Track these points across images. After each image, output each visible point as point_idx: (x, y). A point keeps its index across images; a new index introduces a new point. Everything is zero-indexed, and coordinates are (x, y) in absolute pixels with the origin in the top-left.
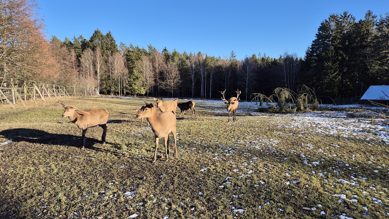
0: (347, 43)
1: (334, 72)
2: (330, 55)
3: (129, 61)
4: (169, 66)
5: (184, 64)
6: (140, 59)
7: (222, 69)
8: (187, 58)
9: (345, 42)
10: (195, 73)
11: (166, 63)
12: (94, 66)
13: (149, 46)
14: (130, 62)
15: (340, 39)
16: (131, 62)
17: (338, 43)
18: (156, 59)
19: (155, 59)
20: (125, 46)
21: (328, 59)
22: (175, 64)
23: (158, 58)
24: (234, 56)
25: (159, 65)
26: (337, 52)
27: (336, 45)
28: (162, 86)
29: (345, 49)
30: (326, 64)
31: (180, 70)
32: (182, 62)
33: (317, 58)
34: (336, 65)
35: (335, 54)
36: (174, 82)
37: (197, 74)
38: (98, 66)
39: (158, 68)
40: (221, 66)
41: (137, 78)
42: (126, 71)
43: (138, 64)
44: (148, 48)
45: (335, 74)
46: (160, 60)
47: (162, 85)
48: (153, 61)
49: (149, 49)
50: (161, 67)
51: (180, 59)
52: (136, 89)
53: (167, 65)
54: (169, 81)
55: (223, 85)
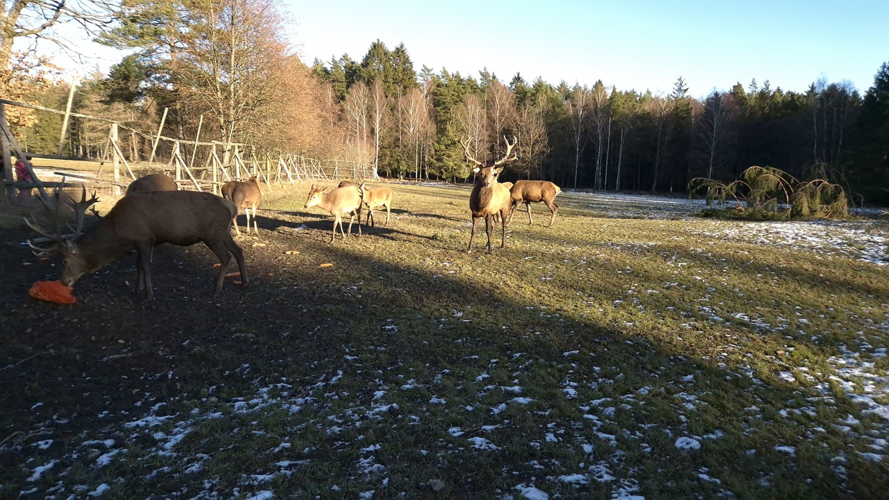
3: (438, 106)
4: (525, 115)
5: (558, 110)
6: (461, 101)
7: (651, 120)
8: (568, 96)
10: (585, 132)
11: (518, 109)
12: (370, 118)
13: (483, 71)
14: (441, 109)
16: (444, 109)
18: (497, 100)
19: (493, 102)
20: (431, 73)
22: (537, 110)
23: (501, 99)
24: (684, 88)
25: (502, 114)
31: (548, 125)
32: (553, 107)
36: (532, 153)
37: (588, 133)
38: (378, 118)
39: (500, 121)
40: (649, 113)
41: (454, 143)
42: (432, 128)
43: (456, 112)
44: (480, 77)
46: (503, 103)
48: (488, 105)
50: (507, 118)
51: (550, 100)
52: (450, 167)
53: (520, 114)
54: (522, 149)
55: (650, 159)
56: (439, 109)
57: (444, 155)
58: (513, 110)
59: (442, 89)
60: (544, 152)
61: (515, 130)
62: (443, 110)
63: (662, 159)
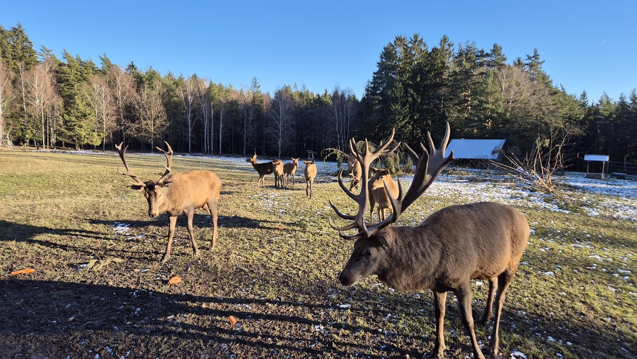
0: (418, 79)
1: (404, 119)
2: (398, 95)
3: (61, 82)
4: (145, 96)
5: (171, 93)
6: (84, 79)
7: (238, 105)
9: (417, 78)
10: (193, 112)
11: (138, 91)
13: (103, 57)
14: (65, 85)
15: (410, 72)
16: (67, 85)
17: (408, 78)
18: (118, 82)
19: (114, 82)
21: (395, 100)
22: (155, 92)
23: (122, 81)
24: (258, 85)
25: (123, 94)
26: (406, 92)
27: (406, 81)
28: (130, 130)
29: (416, 87)
30: (394, 107)
31: (165, 105)
32: (168, 91)
33: (381, 98)
34: (406, 109)
35: (404, 94)
36: (154, 125)
37: (196, 112)
39: (122, 99)
40: (236, 101)
44: (101, 61)
45: (405, 121)
46: (125, 84)
47: (132, 129)
48: (111, 84)
49: (102, 63)
50: (128, 97)
52: (83, 136)
53: (141, 95)
54: (144, 122)
55: (240, 133)
56: (62, 85)
57: (75, 125)
58: (133, 91)
59: (65, 68)
60: (164, 125)
61: (137, 107)
62: (67, 87)
63: (248, 132)
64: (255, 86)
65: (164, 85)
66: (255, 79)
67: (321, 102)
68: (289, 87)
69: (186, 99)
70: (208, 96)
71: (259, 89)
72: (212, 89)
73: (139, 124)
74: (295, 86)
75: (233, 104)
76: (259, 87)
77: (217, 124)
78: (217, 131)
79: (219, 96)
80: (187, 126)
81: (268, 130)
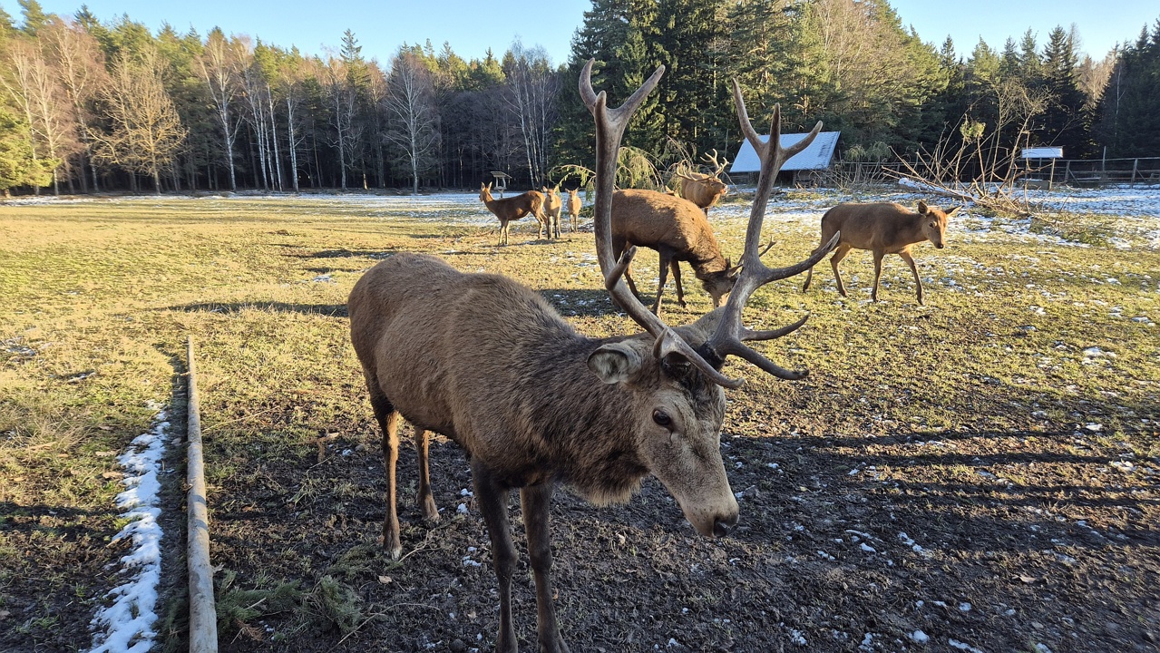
0: (672, 24)
1: (649, 103)
2: (636, 56)
4: (126, 77)
5: (181, 70)
9: (668, 21)
10: (232, 106)
11: (110, 67)
15: (655, 10)
17: (652, 23)
18: (65, 49)
21: (631, 67)
22: (146, 70)
23: (72, 49)
25: (79, 75)
26: (651, 49)
27: (648, 28)
28: (106, 151)
29: (668, 39)
30: (630, 80)
31: (172, 94)
32: (172, 65)
33: (604, 64)
35: (647, 54)
36: (155, 138)
37: (237, 107)
39: (78, 86)
40: (314, 80)
45: (652, 107)
46: (79, 55)
47: (109, 150)
49: (23, 13)
50: (90, 82)
53: (117, 75)
54: (133, 133)
55: (332, 144)
58: (100, 69)
60: (175, 137)
61: (113, 101)
63: (347, 141)
64: (350, 48)
65: (163, 53)
66: (348, 33)
67: (484, 75)
68: (419, 47)
69: (213, 80)
70: (257, 71)
71: (361, 55)
72: (262, 58)
73: (121, 136)
74: (429, 45)
75: (309, 85)
76: (358, 50)
77: (282, 129)
78: (284, 143)
79: (278, 70)
80: (222, 137)
81: (389, 137)
